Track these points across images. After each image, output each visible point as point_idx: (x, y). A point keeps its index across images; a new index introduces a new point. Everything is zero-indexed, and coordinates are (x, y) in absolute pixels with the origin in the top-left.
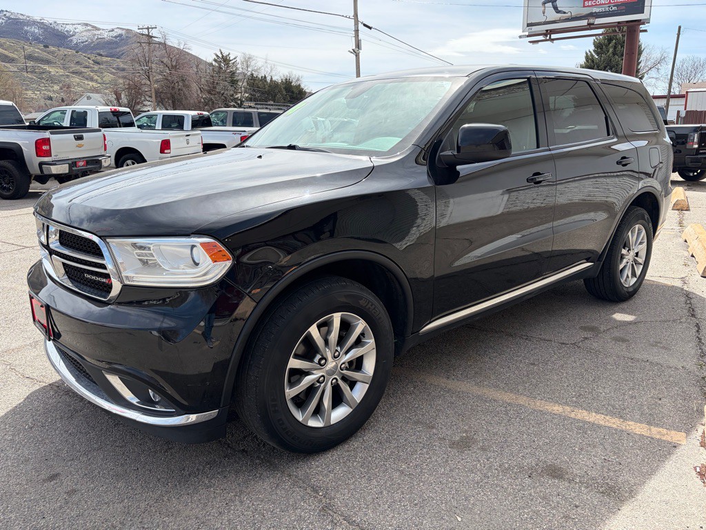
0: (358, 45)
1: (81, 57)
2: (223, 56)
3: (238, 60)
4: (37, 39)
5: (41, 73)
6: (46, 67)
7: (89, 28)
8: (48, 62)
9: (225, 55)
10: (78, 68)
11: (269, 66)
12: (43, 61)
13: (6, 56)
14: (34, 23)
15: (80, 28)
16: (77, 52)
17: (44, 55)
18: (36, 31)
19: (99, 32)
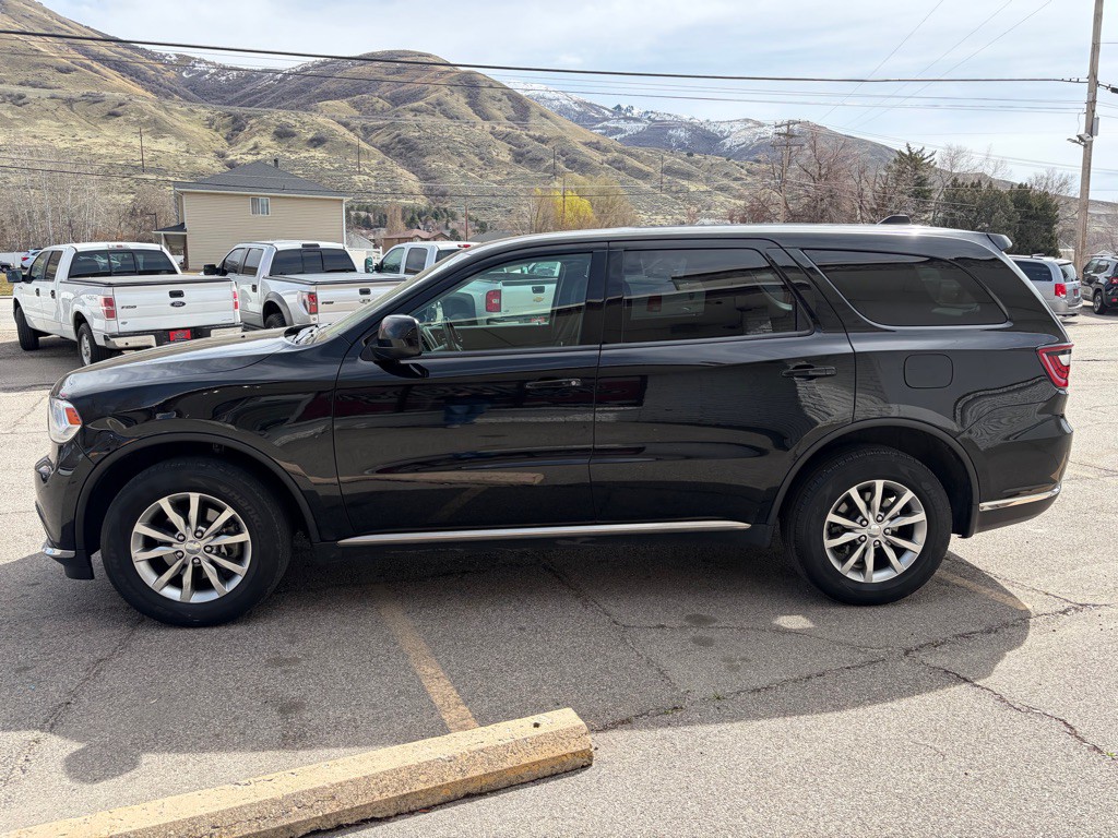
0: (1092, 129)
1: (733, 167)
2: (911, 153)
3: (936, 157)
4: (681, 145)
5: (677, 192)
6: (685, 183)
7: (750, 125)
8: (688, 176)
9: (914, 151)
10: (725, 181)
11: (991, 164)
12: (682, 174)
13: (641, 171)
14: (680, 124)
15: (738, 126)
16: (728, 160)
17: (687, 166)
18: (683, 134)
19: (761, 130)
